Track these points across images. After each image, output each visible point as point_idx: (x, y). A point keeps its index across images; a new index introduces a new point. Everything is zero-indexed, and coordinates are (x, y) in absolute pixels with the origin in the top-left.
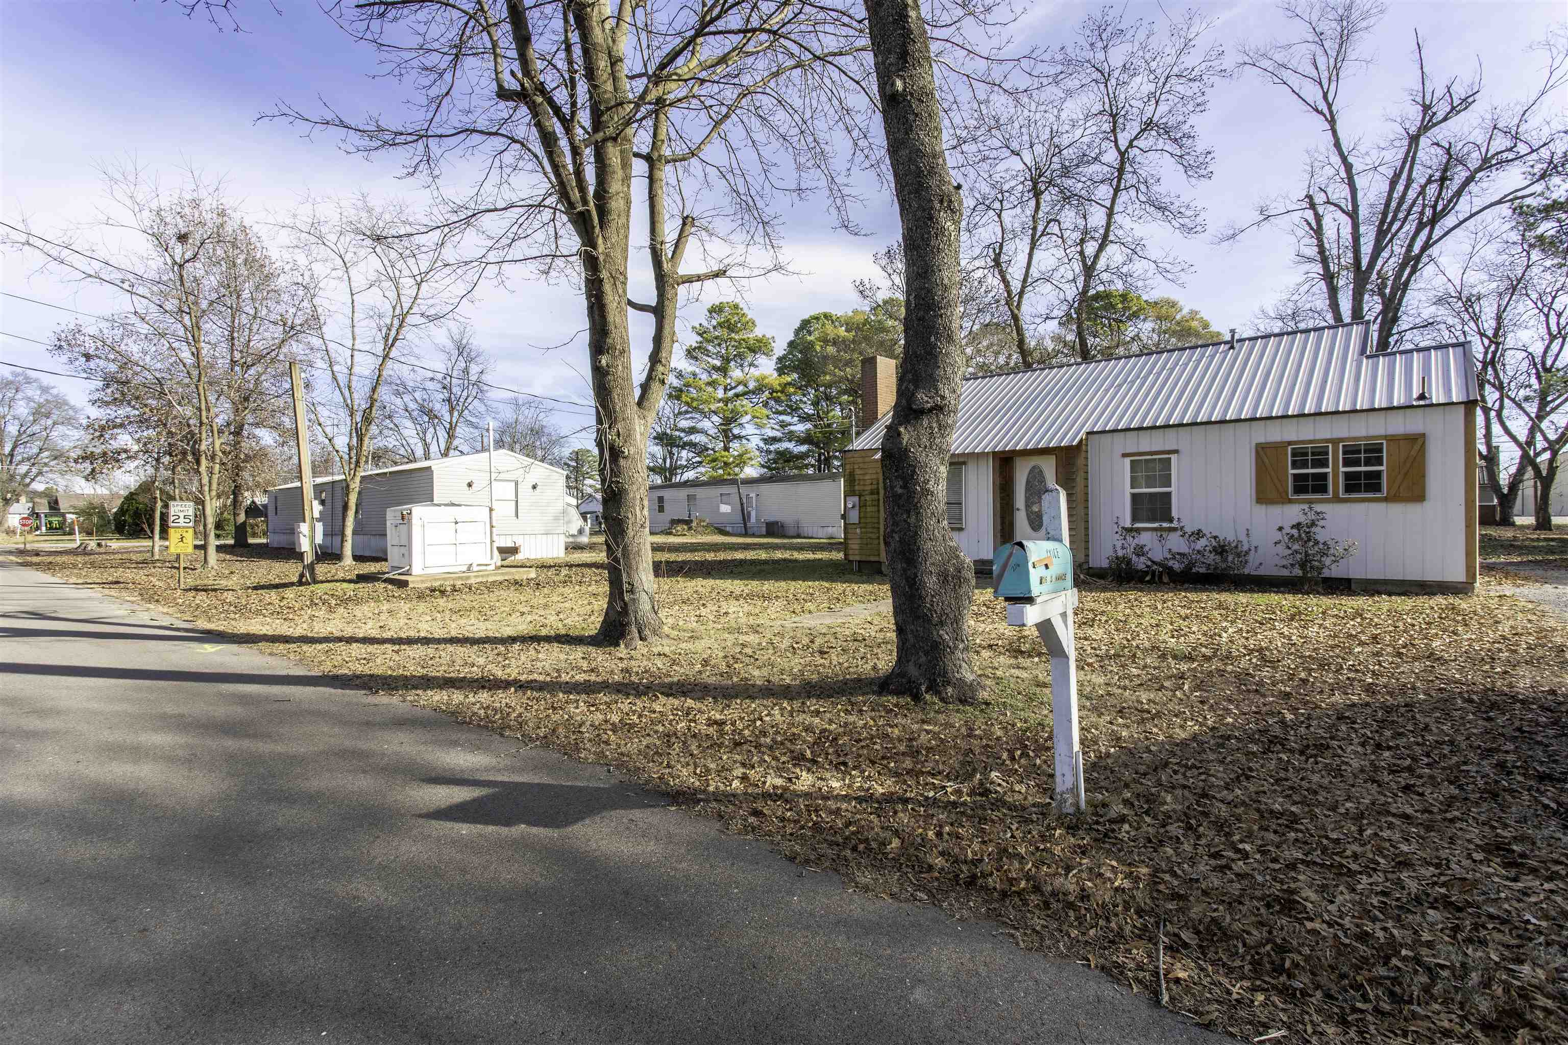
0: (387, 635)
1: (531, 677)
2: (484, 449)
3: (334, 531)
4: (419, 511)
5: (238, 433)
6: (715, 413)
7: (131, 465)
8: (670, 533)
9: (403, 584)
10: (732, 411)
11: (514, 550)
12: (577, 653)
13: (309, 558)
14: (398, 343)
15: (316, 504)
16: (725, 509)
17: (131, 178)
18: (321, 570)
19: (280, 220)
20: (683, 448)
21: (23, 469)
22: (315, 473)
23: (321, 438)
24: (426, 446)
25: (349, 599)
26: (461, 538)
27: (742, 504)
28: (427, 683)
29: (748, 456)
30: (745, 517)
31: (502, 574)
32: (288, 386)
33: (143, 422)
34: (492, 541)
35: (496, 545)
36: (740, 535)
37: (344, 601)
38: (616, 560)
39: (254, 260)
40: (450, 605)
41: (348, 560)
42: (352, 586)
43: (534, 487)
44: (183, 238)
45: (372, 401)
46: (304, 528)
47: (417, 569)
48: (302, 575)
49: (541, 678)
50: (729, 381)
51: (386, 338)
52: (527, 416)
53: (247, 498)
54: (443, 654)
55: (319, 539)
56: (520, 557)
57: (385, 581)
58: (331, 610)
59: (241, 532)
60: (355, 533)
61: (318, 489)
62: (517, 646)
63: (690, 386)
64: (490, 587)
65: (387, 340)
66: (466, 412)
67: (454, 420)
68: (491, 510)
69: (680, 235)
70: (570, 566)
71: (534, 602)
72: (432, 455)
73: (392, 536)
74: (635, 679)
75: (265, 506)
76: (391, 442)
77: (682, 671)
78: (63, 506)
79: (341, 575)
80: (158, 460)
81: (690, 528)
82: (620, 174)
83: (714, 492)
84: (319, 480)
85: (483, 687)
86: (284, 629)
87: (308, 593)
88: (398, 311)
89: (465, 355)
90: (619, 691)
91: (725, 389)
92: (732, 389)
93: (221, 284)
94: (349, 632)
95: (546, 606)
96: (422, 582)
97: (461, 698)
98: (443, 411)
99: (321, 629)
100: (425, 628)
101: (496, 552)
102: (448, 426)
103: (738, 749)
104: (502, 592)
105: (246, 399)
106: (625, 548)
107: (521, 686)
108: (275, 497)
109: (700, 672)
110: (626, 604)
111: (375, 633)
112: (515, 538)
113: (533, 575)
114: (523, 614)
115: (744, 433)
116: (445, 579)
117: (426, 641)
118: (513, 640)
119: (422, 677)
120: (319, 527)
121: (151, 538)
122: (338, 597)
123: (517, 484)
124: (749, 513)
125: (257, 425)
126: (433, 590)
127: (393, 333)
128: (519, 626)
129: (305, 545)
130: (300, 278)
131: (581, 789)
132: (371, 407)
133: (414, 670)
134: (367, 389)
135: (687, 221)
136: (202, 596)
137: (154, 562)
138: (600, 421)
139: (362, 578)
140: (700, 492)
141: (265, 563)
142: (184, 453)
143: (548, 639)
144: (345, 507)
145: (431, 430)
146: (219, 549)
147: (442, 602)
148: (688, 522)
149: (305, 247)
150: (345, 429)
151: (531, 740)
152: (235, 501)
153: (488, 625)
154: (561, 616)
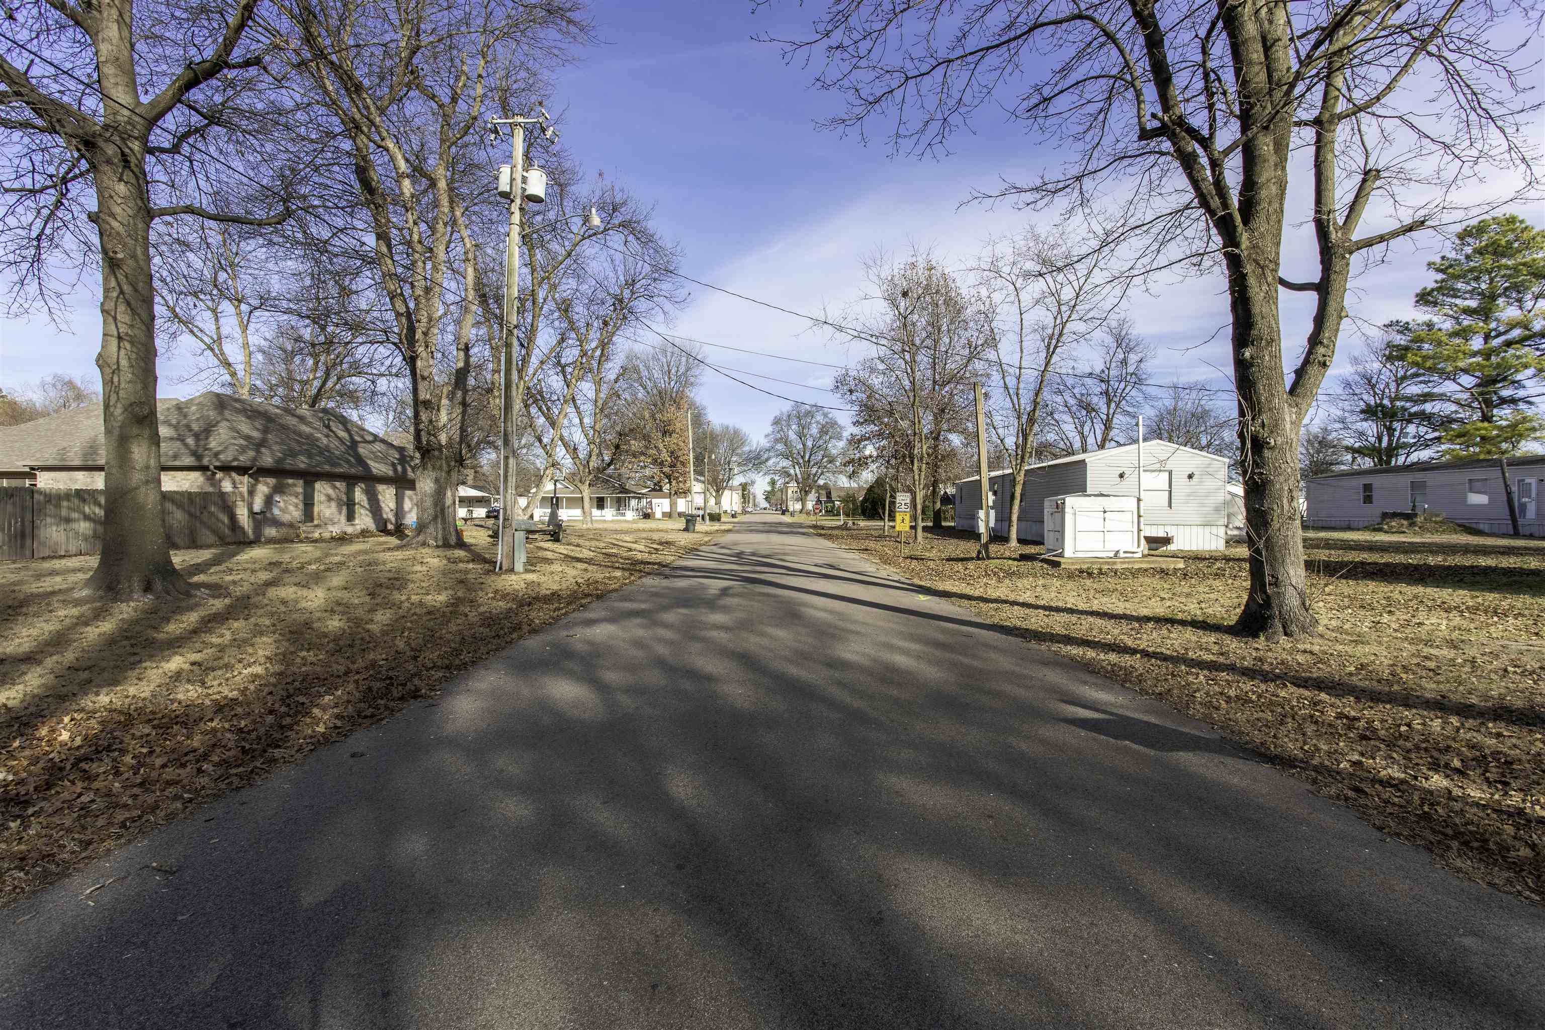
0: (1042, 603)
1: (1158, 650)
2: (1135, 441)
3: (1004, 517)
4: (1071, 502)
5: (936, 438)
6: (1465, 371)
7: (873, 467)
8: (1380, 530)
9: (1056, 564)
10: (1498, 365)
11: (1167, 541)
12: (1211, 638)
13: (984, 539)
14: (1058, 350)
15: (990, 494)
16: (1478, 499)
17: (879, 263)
18: (993, 548)
19: (969, 266)
20: (1409, 421)
21: (814, 470)
22: (991, 468)
23: (995, 438)
24: (1084, 438)
25: (1014, 573)
26: (1109, 525)
27: (1509, 494)
28: (1068, 640)
29: (1528, 425)
30: (1514, 511)
31: (1149, 562)
32: (971, 397)
33: (880, 435)
34: (1139, 530)
35: (1142, 534)
36: (1504, 536)
37: (1010, 574)
38: (1258, 551)
39: (951, 299)
40: (1095, 586)
41: (1014, 543)
42: (1016, 563)
43: (1190, 477)
44: (905, 294)
45: (1035, 403)
46: (982, 514)
47: (1068, 553)
48: (979, 552)
49: (1168, 652)
50: (1493, 325)
51: (1048, 347)
52: (1188, 404)
53: (942, 489)
54: (1084, 622)
55: (992, 524)
56: (1172, 547)
57: (1043, 561)
58: (999, 580)
59: (938, 516)
60: (1019, 519)
61: (992, 481)
62: (1151, 625)
63: (1422, 341)
64: (1135, 573)
65: (1048, 349)
66: (1124, 402)
67: (1111, 411)
68: (1139, 500)
69: (1357, 197)
70: (1227, 559)
71: (1178, 590)
72: (1089, 447)
73: (1048, 524)
74: (1266, 667)
75: (953, 496)
76: (1051, 437)
77: (1329, 669)
78: (834, 496)
79: (1007, 554)
80: (888, 462)
81: (1412, 524)
82: (1273, 159)
83: (1461, 477)
84: (993, 474)
85: (1113, 650)
86: (968, 591)
87: (983, 566)
88: (1058, 322)
89: (1124, 345)
90: (1244, 674)
91: (1487, 338)
92: (1499, 334)
93: (928, 323)
94: (1012, 597)
95: (1188, 595)
96: (1073, 564)
97: (1094, 655)
98: (1100, 403)
99: (993, 593)
100: (1071, 601)
101: (1143, 541)
102: (1104, 417)
103: (1364, 742)
104: (1146, 579)
105: (943, 411)
106: (1268, 540)
107: (1145, 654)
108: (960, 488)
109: (1351, 674)
110: (1268, 597)
111: (1032, 600)
112: (1168, 529)
113: (1181, 565)
114: (1163, 599)
115: (1521, 393)
116: (1092, 563)
117: (1071, 611)
118: (1148, 619)
119: (1065, 636)
120: (992, 513)
121: (882, 519)
122: (1005, 571)
123: (1170, 473)
124: (1523, 507)
125: (949, 431)
126: (1081, 571)
127: (1054, 342)
128: (1159, 609)
129: (982, 529)
130: (982, 307)
131: (1182, 733)
132: (1034, 410)
133: (1059, 630)
134: (1031, 394)
135: (1369, 175)
136: (914, 562)
137: (885, 537)
138: (1242, 413)
139: (1023, 558)
140: (1430, 478)
141: (954, 541)
142: (904, 456)
143: (1183, 623)
144: (1013, 497)
145: (1089, 423)
146: (925, 529)
147: (1088, 582)
148: (1410, 517)
149: (986, 282)
150: (1013, 430)
151: (1147, 693)
152: (934, 491)
153: (1127, 605)
154: (1203, 605)
